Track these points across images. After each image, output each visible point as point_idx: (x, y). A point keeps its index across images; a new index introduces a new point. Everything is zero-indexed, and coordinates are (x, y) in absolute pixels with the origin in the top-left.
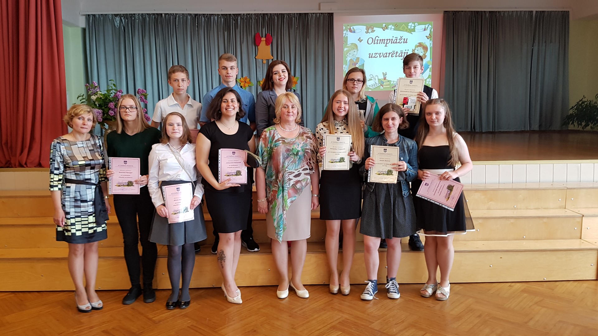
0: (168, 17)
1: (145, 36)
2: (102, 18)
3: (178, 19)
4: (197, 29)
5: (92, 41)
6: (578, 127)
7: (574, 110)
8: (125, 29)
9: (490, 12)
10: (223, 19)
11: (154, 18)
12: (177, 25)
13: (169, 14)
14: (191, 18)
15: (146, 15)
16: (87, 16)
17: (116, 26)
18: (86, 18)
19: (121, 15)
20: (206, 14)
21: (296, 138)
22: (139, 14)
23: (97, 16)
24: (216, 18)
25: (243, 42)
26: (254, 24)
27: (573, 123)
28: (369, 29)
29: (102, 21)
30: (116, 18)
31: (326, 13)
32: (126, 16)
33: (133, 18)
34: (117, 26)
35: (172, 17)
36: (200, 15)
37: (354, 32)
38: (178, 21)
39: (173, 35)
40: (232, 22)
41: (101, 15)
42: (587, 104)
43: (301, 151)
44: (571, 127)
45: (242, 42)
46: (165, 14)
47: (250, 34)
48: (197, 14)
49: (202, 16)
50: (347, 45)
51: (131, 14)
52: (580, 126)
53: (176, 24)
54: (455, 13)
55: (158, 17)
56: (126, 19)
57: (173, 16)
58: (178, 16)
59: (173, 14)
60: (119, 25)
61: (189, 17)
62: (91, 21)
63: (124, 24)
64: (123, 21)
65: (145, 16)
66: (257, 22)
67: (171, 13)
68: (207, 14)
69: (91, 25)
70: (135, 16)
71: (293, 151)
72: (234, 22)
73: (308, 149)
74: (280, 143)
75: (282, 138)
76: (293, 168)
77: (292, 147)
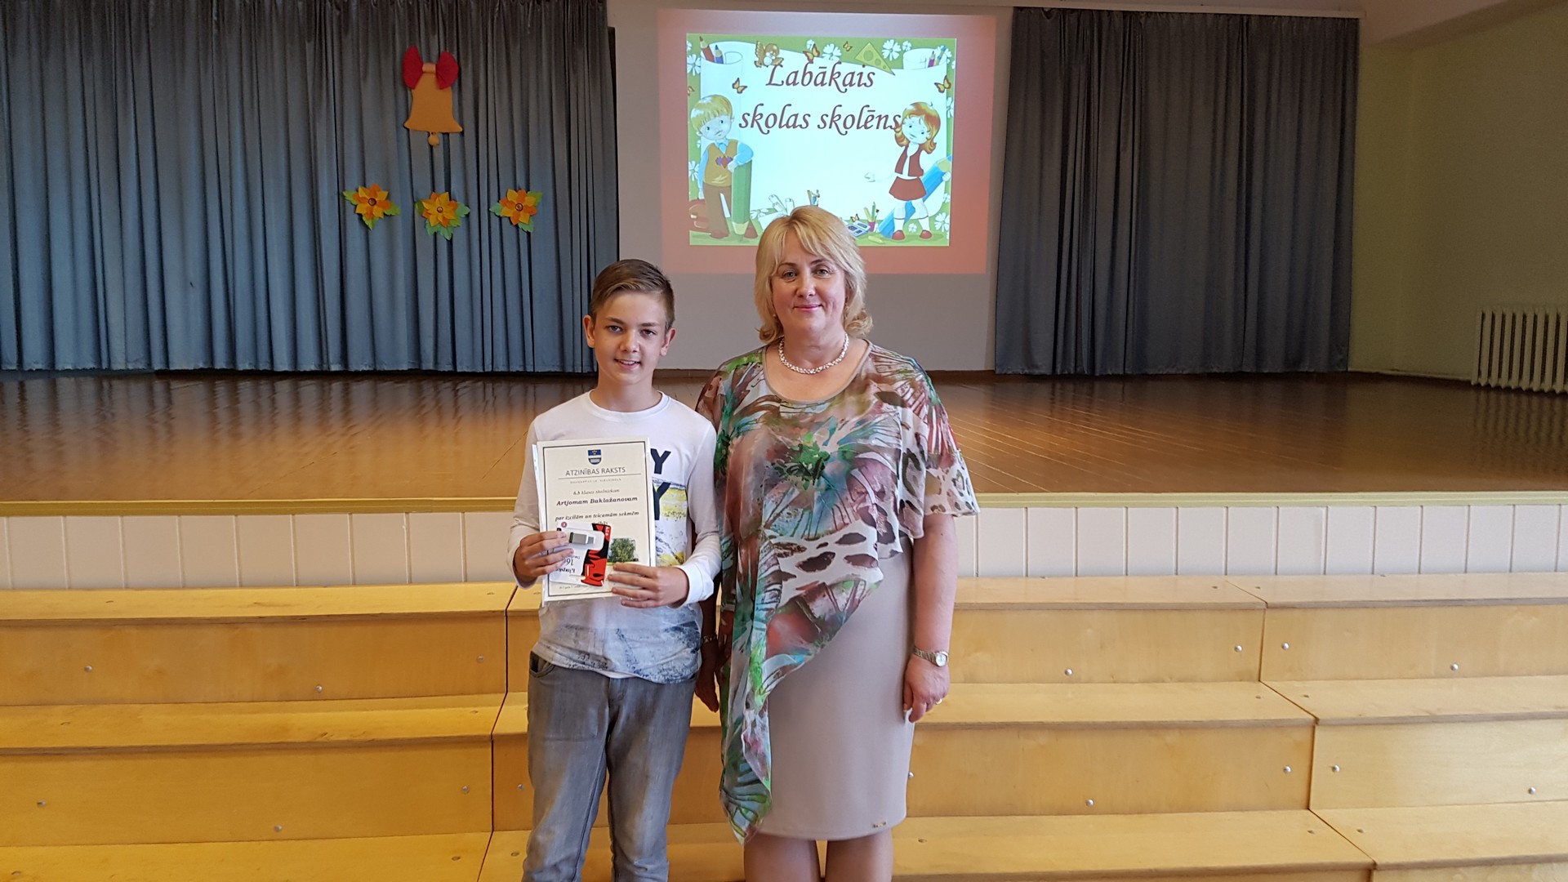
3: (156, 2)
4: (215, 31)
12: (153, 20)
25: (365, 75)
26: (402, 22)
28: (765, 52)
37: (720, 60)
39: (139, 51)
45: (362, 74)
47: (387, 56)
50: (700, 102)
53: (148, 16)
66: (412, 13)
73: (879, 449)
74: (757, 422)
75: (770, 398)
76: (800, 531)
77: (802, 438)
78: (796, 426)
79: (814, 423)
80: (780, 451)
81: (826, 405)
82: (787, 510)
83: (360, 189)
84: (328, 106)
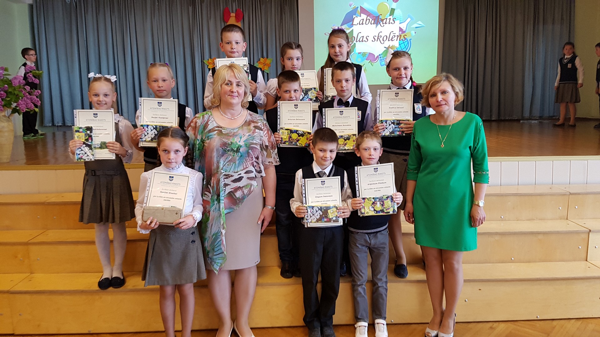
8: (77, 4)
21: (240, 127)
25: (210, 19)
39: (131, 11)
47: (218, 9)
71: (233, 146)
73: (256, 144)
74: (215, 135)
75: (218, 127)
76: (232, 170)
77: (231, 140)
78: (228, 136)
79: (234, 135)
80: (224, 145)
81: (238, 129)
82: (227, 164)
83: (209, 59)
84: (197, 29)
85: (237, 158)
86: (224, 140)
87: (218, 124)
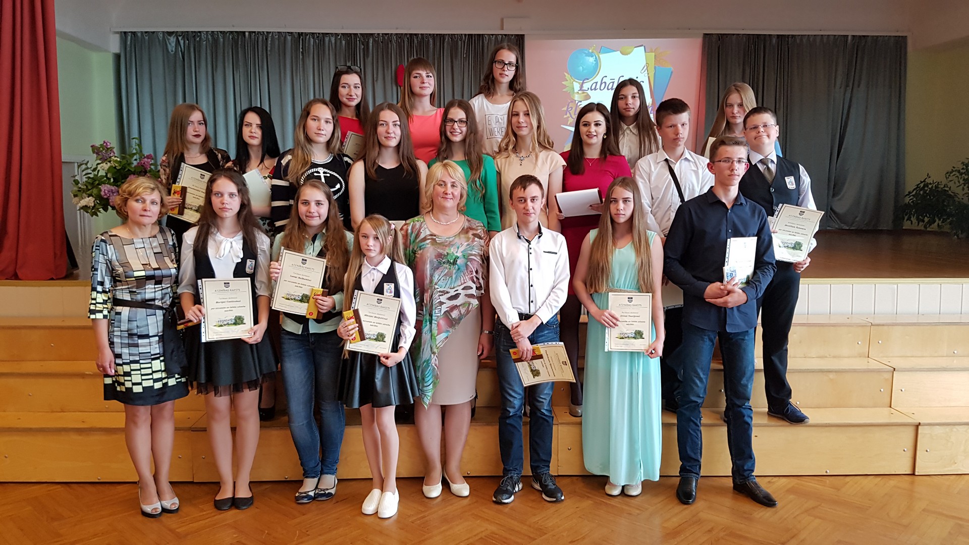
0: (255, 38)
1: (216, 66)
2: (147, 38)
3: (271, 41)
4: (301, 57)
5: (131, 73)
6: (918, 225)
7: (911, 197)
8: (184, 55)
9: (778, 36)
10: (344, 42)
11: (232, 38)
12: (270, 51)
13: (257, 33)
14: (292, 39)
15: (220, 34)
16: (123, 33)
17: (170, 51)
18: (121, 37)
19: (179, 34)
20: (316, 33)
21: (455, 236)
22: (207, 32)
23: (139, 35)
24: (333, 39)
25: (377, 80)
26: (395, 51)
27: (909, 219)
29: (147, 43)
30: (169, 37)
31: (512, 35)
32: (185, 35)
33: (198, 39)
34: (172, 51)
35: (261, 37)
36: (306, 34)
38: (271, 44)
39: (262, 67)
40: (360, 47)
41: (146, 32)
42: (932, 187)
43: (460, 259)
44: (907, 225)
45: (375, 79)
46: (250, 33)
47: (388, 67)
48: (302, 33)
49: (309, 37)
51: (195, 32)
52: (921, 224)
53: (267, 48)
54: (721, 37)
55: (238, 38)
56: (186, 39)
57: (263, 37)
58: (270, 35)
59: (263, 32)
60: (174, 50)
61: (289, 38)
62: (129, 43)
63: (183, 47)
64: (182, 42)
65: (218, 35)
66: (400, 46)
67: (259, 31)
68: (319, 33)
69: (128, 49)
70: (201, 36)
71: (449, 257)
72: (363, 47)
73: (475, 255)
74: (428, 244)
75: (431, 235)
76: (448, 286)
77: (447, 250)
78: (444, 246)
79: (450, 245)
80: (440, 256)
81: (454, 238)
82: (443, 278)
85: (454, 271)
86: (439, 250)
87: (431, 232)
